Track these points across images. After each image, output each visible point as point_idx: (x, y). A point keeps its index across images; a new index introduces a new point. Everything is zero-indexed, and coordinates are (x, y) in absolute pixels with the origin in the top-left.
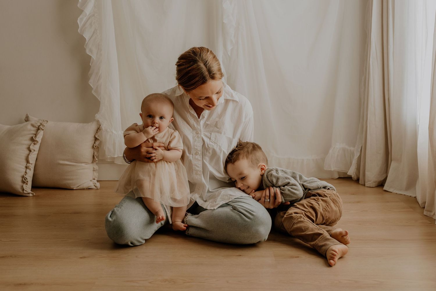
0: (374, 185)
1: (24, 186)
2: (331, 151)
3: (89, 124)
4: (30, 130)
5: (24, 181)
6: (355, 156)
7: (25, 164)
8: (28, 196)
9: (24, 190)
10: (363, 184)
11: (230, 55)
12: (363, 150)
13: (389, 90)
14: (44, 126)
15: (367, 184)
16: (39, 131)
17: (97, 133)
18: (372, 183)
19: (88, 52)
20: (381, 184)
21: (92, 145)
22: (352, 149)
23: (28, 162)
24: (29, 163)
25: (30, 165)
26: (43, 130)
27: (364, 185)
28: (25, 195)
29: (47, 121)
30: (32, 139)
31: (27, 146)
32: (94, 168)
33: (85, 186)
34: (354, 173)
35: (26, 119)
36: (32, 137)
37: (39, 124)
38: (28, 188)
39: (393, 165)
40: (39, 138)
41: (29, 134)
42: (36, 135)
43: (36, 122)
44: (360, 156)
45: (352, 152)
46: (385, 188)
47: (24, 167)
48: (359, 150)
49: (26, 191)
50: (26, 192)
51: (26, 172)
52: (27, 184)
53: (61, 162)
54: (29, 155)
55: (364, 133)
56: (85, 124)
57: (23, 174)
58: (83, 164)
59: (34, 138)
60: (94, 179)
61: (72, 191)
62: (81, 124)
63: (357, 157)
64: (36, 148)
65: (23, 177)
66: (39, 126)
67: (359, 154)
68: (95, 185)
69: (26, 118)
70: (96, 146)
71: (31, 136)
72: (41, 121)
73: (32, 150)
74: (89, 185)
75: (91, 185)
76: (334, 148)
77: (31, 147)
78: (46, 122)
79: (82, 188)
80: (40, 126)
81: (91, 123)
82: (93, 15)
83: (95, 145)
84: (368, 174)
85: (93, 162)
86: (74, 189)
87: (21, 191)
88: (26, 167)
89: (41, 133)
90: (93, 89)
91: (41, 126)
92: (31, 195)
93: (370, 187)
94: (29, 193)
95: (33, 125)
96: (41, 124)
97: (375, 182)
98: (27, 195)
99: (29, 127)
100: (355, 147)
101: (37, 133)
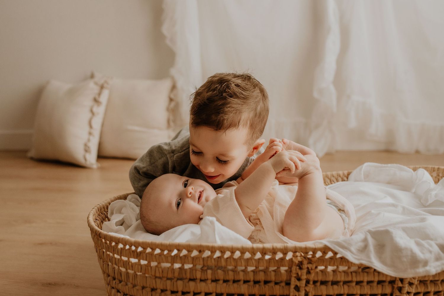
4: (93, 89)
14: (109, 84)
16: (103, 90)
23: (91, 127)
30: (95, 100)
31: (90, 108)
41: (92, 94)
47: (86, 133)
54: (92, 118)
59: (97, 98)
66: (102, 84)
69: (91, 75)
71: (94, 96)
77: (94, 109)
78: (111, 79)
88: (90, 133)
91: (105, 85)
96: (105, 82)
101: (100, 93)
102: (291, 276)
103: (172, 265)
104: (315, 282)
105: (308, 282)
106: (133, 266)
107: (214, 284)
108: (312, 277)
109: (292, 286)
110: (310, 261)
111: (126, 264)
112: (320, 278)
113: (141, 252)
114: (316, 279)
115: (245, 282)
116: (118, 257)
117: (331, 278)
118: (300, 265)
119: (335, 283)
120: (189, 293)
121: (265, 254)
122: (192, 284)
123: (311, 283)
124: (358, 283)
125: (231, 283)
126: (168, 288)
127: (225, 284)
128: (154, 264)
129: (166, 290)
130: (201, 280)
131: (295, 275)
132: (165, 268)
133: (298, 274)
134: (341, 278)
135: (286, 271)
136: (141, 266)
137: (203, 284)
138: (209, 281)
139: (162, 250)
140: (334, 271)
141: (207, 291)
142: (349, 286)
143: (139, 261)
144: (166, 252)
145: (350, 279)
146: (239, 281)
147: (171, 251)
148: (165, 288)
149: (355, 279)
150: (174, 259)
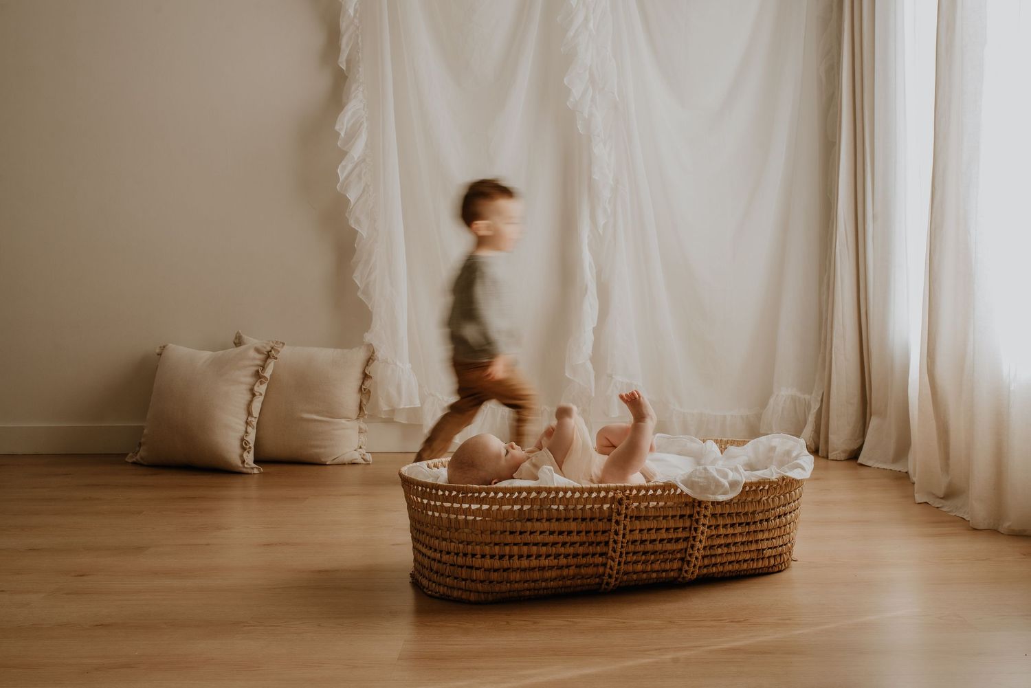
0: (843, 456)
1: (245, 454)
2: (772, 401)
3: (354, 350)
4: (254, 359)
5: (244, 446)
6: (812, 409)
7: (244, 416)
8: (251, 474)
9: (244, 461)
10: (825, 456)
11: (601, 232)
12: (825, 399)
13: (866, 299)
14: (279, 352)
15: (831, 456)
16: (269, 361)
17: (367, 365)
18: (839, 453)
19: (352, 224)
20: (854, 456)
21: (359, 387)
22: (807, 397)
23: (249, 413)
24: (253, 417)
25: (253, 419)
26: (276, 358)
27: (827, 458)
28: (245, 470)
29: (284, 344)
30: (258, 376)
31: (248, 387)
32: (360, 429)
33: (347, 458)
34: (811, 439)
35: (237, 341)
36: (258, 371)
37: (269, 349)
38: (249, 457)
39: (874, 423)
40: (268, 373)
41: (252, 366)
42: (263, 367)
43: (265, 345)
44: (820, 409)
45: (807, 402)
46: (860, 461)
47: (242, 423)
48: (819, 399)
49: (247, 464)
50: (248, 467)
51: (246, 432)
52: (248, 452)
53: (306, 416)
54: (251, 401)
55: (827, 369)
56: (346, 351)
57: (242, 433)
58: (343, 421)
59: (260, 372)
60: (360, 448)
61: (323, 467)
62: (339, 350)
63: (815, 411)
64: (261, 389)
65: (242, 440)
66: (268, 352)
67: (818, 406)
68: (364, 457)
69: (236, 338)
70: (365, 389)
71: (256, 368)
72: (273, 342)
73: (257, 394)
74: (354, 458)
75: (357, 457)
76: (777, 395)
77: (256, 388)
78: (281, 345)
79: (340, 463)
80: (271, 351)
81: (358, 348)
82: (364, 160)
83: (363, 387)
84: (832, 437)
85: (358, 418)
86: (328, 463)
87: (240, 464)
88: (247, 423)
89: (271, 366)
90: (359, 288)
91: (273, 352)
92: (256, 471)
93: (836, 460)
94: (253, 468)
95: (258, 351)
96: (272, 348)
97: (844, 451)
98: (250, 471)
99: (252, 353)
100: (812, 393)
101: (264, 364)
102: (613, 512)
103: (513, 506)
104: (631, 517)
105: (626, 517)
106: (474, 513)
107: (548, 523)
108: (629, 512)
109: (614, 521)
110: (628, 498)
111: (467, 512)
112: (635, 514)
113: (484, 497)
114: (632, 515)
115: (575, 519)
116: (458, 505)
117: (643, 514)
118: (620, 502)
119: (646, 518)
120: (525, 532)
121: (592, 493)
122: (529, 524)
123: (629, 517)
124: (665, 517)
125: (562, 521)
126: (508, 529)
127: (557, 523)
128: (495, 507)
129: (505, 531)
130: (537, 520)
131: (615, 511)
132: (505, 510)
133: (618, 509)
134: (652, 513)
135: (608, 508)
136: (483, 511)
137: (539, 523)
138: (544, 520)
139: (505, 494)
140: (646, 507)
141: (542, 530)
142: (657, 521)
143: (481, 506)
144: (508, 495)
145: (658, 514)
146: (569, 519)
147: (512, 494)
148: (505, 530)
149: (662, 514)
150: (516, 501)
